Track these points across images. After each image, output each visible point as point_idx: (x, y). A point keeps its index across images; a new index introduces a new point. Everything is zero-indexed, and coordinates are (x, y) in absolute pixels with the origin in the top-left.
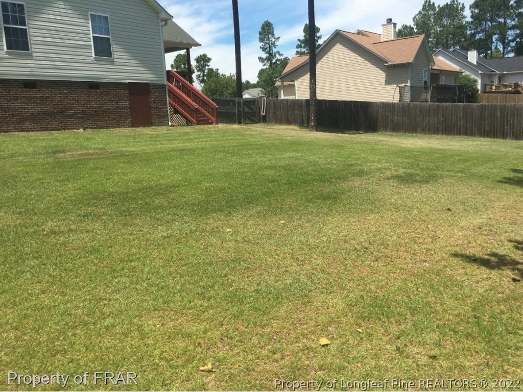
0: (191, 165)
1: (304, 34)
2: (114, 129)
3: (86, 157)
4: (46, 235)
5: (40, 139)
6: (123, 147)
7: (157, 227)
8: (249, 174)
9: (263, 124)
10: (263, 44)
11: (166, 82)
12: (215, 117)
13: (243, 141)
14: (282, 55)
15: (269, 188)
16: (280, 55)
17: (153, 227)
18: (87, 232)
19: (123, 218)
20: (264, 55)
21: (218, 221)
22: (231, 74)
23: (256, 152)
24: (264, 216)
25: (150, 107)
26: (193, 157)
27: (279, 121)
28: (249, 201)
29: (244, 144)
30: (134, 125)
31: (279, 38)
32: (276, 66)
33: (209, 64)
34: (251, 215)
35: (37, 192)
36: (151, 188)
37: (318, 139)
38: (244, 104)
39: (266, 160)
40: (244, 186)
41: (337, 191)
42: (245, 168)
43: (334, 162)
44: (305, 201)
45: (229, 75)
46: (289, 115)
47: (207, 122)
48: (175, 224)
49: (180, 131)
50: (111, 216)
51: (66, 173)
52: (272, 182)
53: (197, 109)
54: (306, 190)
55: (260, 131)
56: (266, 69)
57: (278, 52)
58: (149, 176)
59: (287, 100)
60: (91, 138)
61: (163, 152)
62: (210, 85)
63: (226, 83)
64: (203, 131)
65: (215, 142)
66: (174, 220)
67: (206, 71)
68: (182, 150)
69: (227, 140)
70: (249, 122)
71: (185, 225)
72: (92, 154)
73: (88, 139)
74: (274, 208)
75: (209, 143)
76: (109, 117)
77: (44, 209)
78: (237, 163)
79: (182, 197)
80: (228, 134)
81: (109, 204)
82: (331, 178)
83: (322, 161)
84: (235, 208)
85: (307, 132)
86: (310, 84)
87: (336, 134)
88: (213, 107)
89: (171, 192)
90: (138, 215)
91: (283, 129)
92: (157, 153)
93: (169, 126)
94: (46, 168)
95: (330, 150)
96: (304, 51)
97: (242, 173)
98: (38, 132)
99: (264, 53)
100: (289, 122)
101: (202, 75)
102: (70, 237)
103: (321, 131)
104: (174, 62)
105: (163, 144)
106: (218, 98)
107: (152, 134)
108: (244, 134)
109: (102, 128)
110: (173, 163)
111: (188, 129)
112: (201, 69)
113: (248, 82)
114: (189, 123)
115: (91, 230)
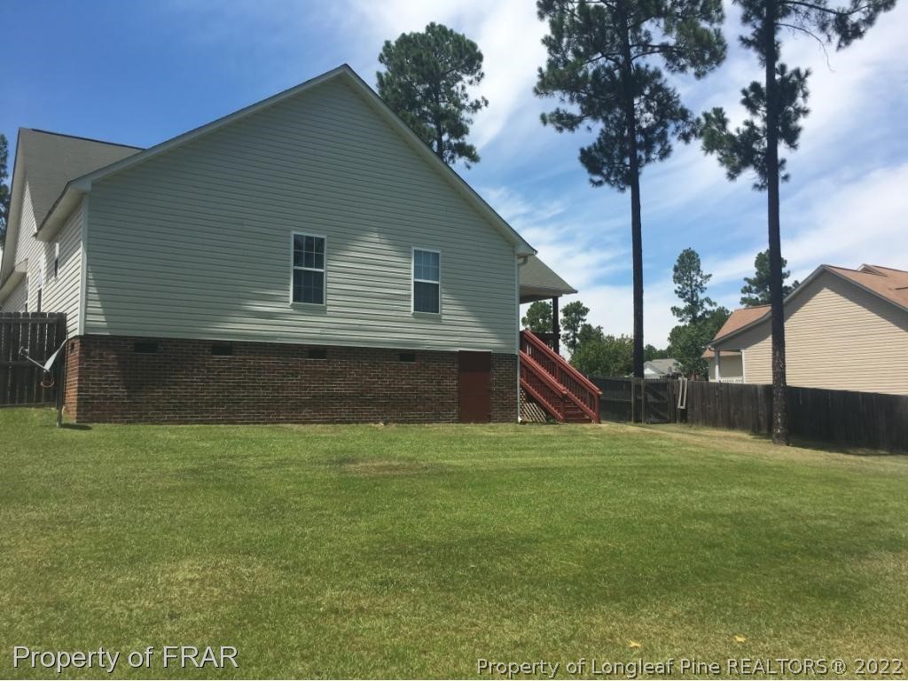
0: (557, 500)
1: (756, 270)
2: (430, 425)
3: (387, 472)
4: (324, 614)
5: (321, 438)
6: (443, 458)
7: (500, 621)
8: (664, 526)
9: (683, 425)
10: (681, 286)
11: (517, 352)
12: (596, 409)
13: (648, 457)
14: (715, 304)
15: (705, 560)
16: (711, 304)
17: (495, 618)
18: (387, 615)
19: (443, 594)
20: (682, 304)
21: (612, 620)
22: (623, 335)
23: (673, 481)
24: (702, 620)
25: (490, 391)
26: (559, 484)
27: (713, 422)
28: (669, 584)
29: (650, 464)
30: (463, 419)
31: (710, 276)
32: (705, 323)
33: (584, 318)
34: (675, 615)
35: (313, 532)
36: (490, 539)
37: (793, 461)
38: (646, 388)
39: (695, 499)
40: (656, 551)
41: (848, 579)
42: (655, 513)
43: (834, 514)
44: (781, 597)
45: (619, 337)
46: (732, 412)
47: (581, 418)
48: (533, 617)
49: (537, 433)
50: (424, 587)
51: (357, 500)
52: (710, 547)
53: (566, 396)
54: (782, 572)
55: (678, 440)
56: (685, 326)
57: (708, 300)
58: (485, 515)
59: (728, 385)
60: (396, 440)
61: (508, 471)
62: (587, 354)
63: (616, 351)
64: (574, 434)
65: (596, 457)
66: (530, 609)
67: (579, 329)
68: (540, 469)
69: (618, 454)
70: (656, 420)
71: (551, 623)
72: (397, 468)
73: (390, 441)
74: (719, 606)
75: (587, 458)
76: (424, 405)
77: (322, 563)
78: (640, 503)
79: (544, 562)
80: (619, 443)
81: (421, 563)
82: (831, 549)
83: (807, 510)
84: (643, 598)
85: (769, 445)
86: (774, 359)
87: (828, 453)
88: (593, 393)
89: (524, 551)
90: (469, 591)
91: (720, 438)
92: (498, 471)
93: (517, 422)
94: (328, 489)
95: (821, 488)
96: (757, 299)
97: (651, 523)
98: (319, 426)
99: (682, 300)
100: (731, 425)
101: (571, 335)
102: (359, 622)
103: (796, 445)
104: (528, 315)
105: (507, 456)
106: (600, 376)
107: (490, 437)
108: (648, 445)
109: (412, 421)
110: (526, 493)
111: (549, 430)
112: (571, 326)
113: (651, 348)
114: (550, 419)
115: (392, 612)
